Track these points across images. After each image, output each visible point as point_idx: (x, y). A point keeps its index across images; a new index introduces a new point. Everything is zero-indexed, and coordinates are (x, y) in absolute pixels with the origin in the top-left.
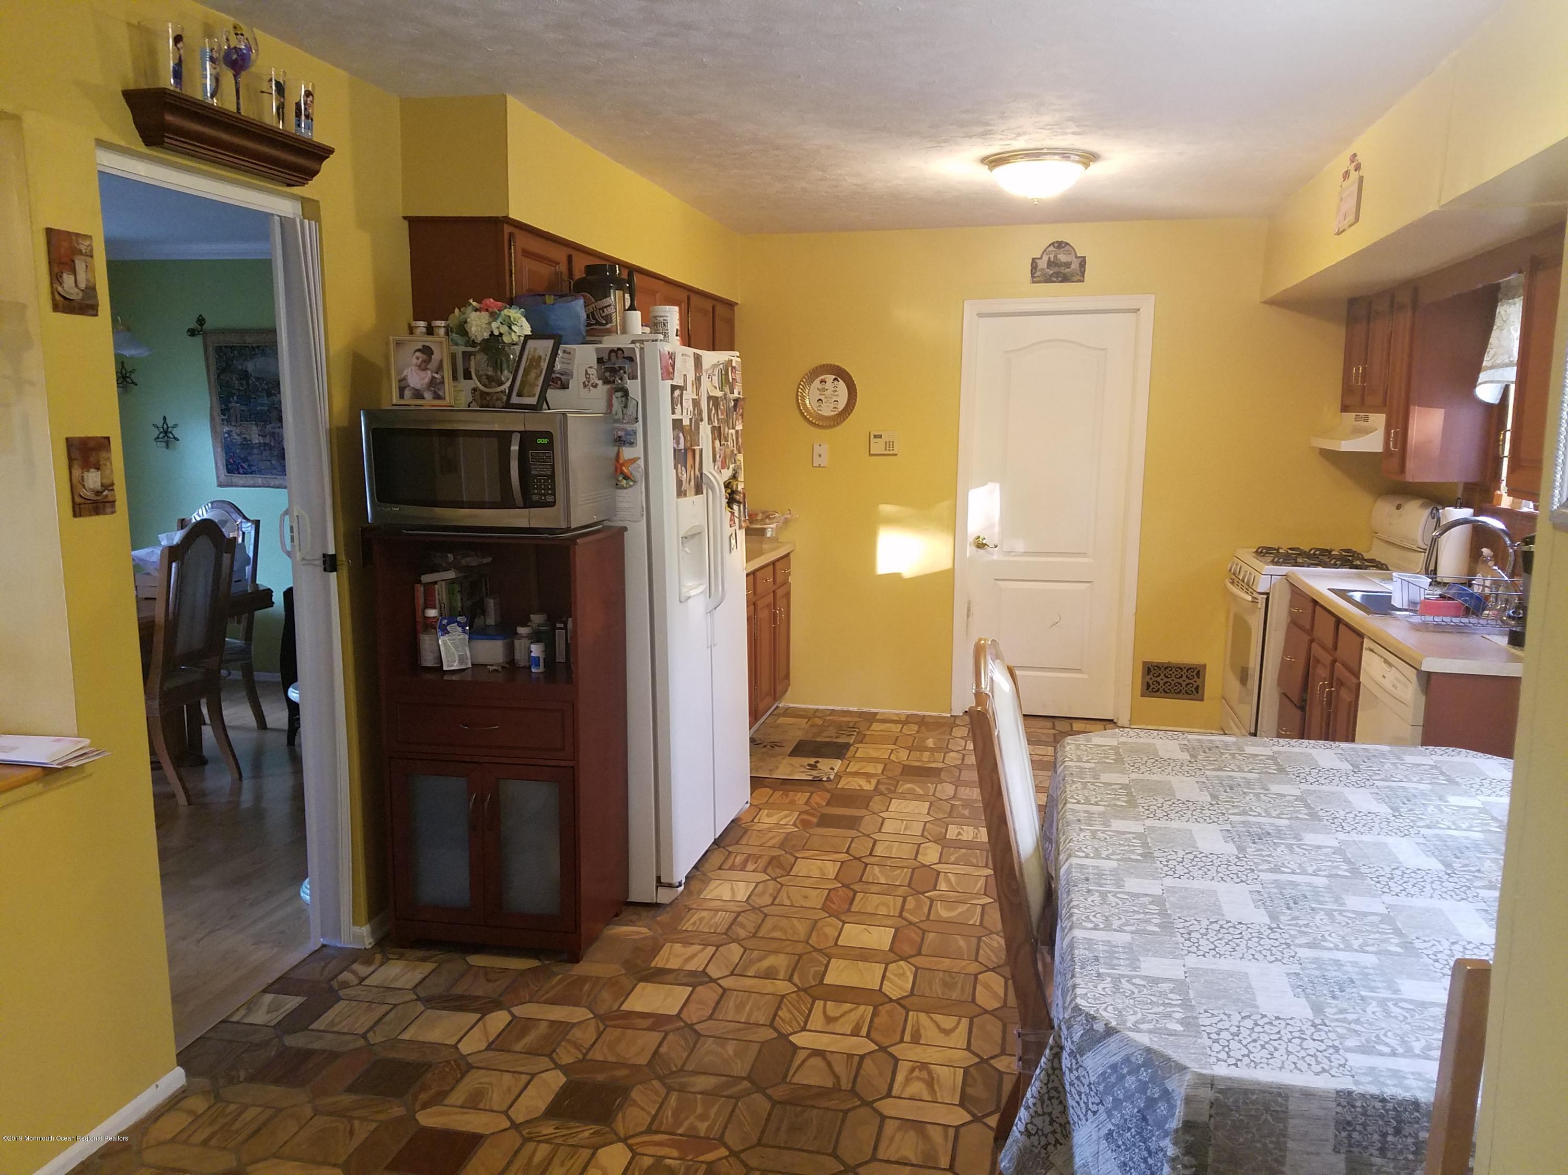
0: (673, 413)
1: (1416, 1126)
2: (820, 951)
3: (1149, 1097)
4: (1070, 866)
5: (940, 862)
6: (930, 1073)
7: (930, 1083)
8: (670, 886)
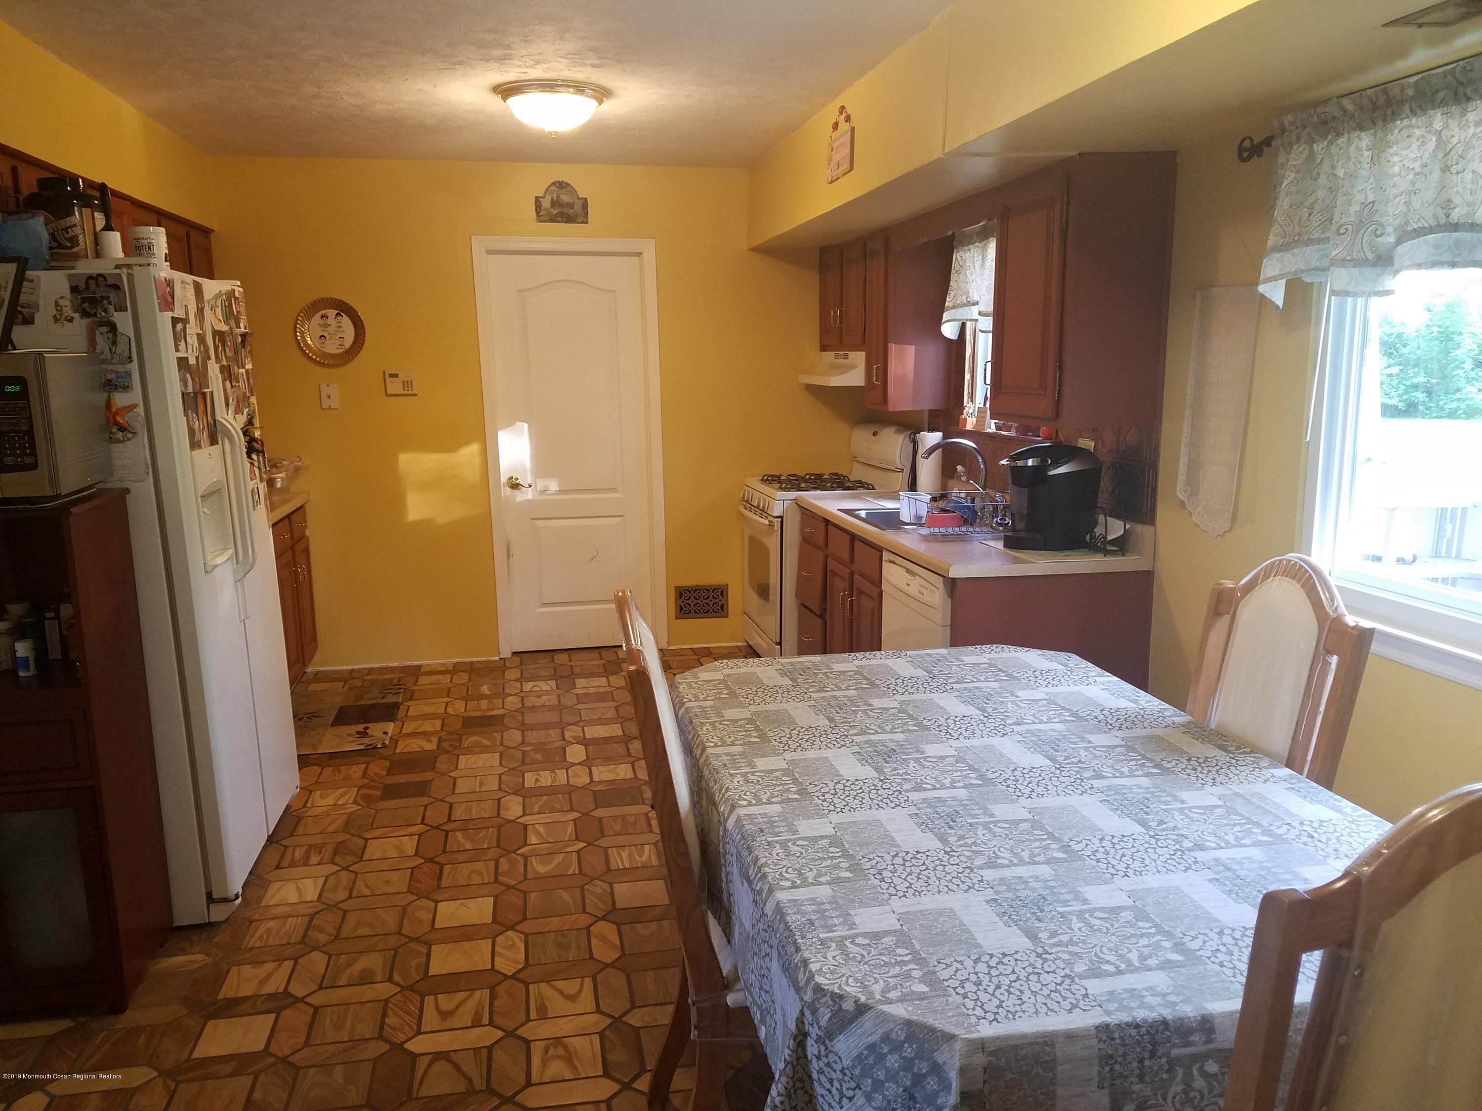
0: (177, 350)
1: (1168, 1045)
2: (417, 940)
3: (916, 1074)
4: (739, 820)
5: (524, 815)
6: (566, 1047)
7: (569, 1058)
8: (225, 900)
